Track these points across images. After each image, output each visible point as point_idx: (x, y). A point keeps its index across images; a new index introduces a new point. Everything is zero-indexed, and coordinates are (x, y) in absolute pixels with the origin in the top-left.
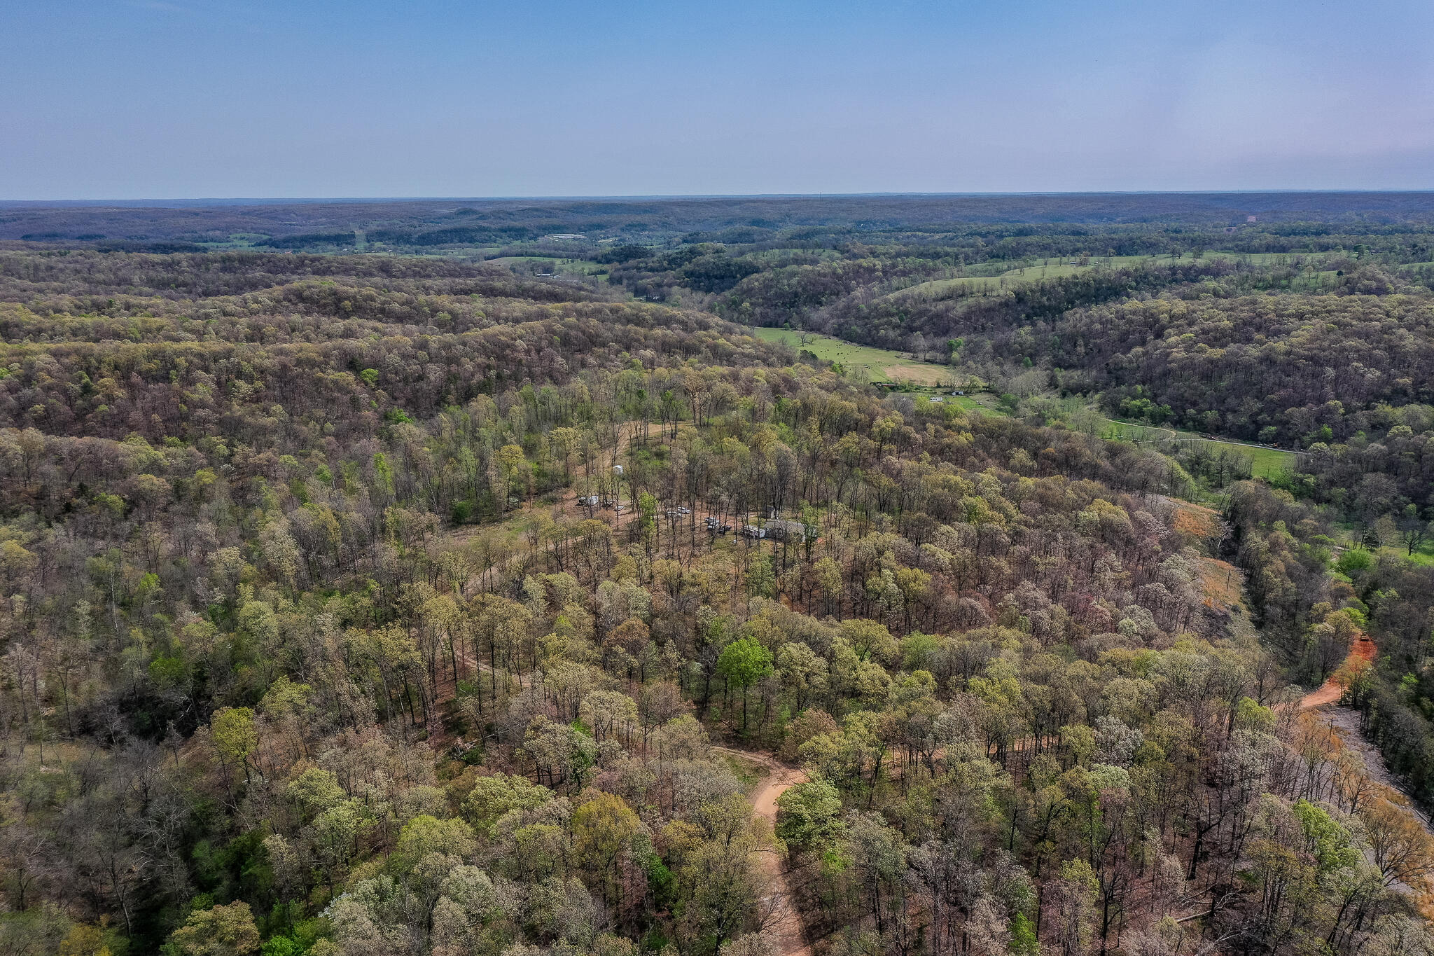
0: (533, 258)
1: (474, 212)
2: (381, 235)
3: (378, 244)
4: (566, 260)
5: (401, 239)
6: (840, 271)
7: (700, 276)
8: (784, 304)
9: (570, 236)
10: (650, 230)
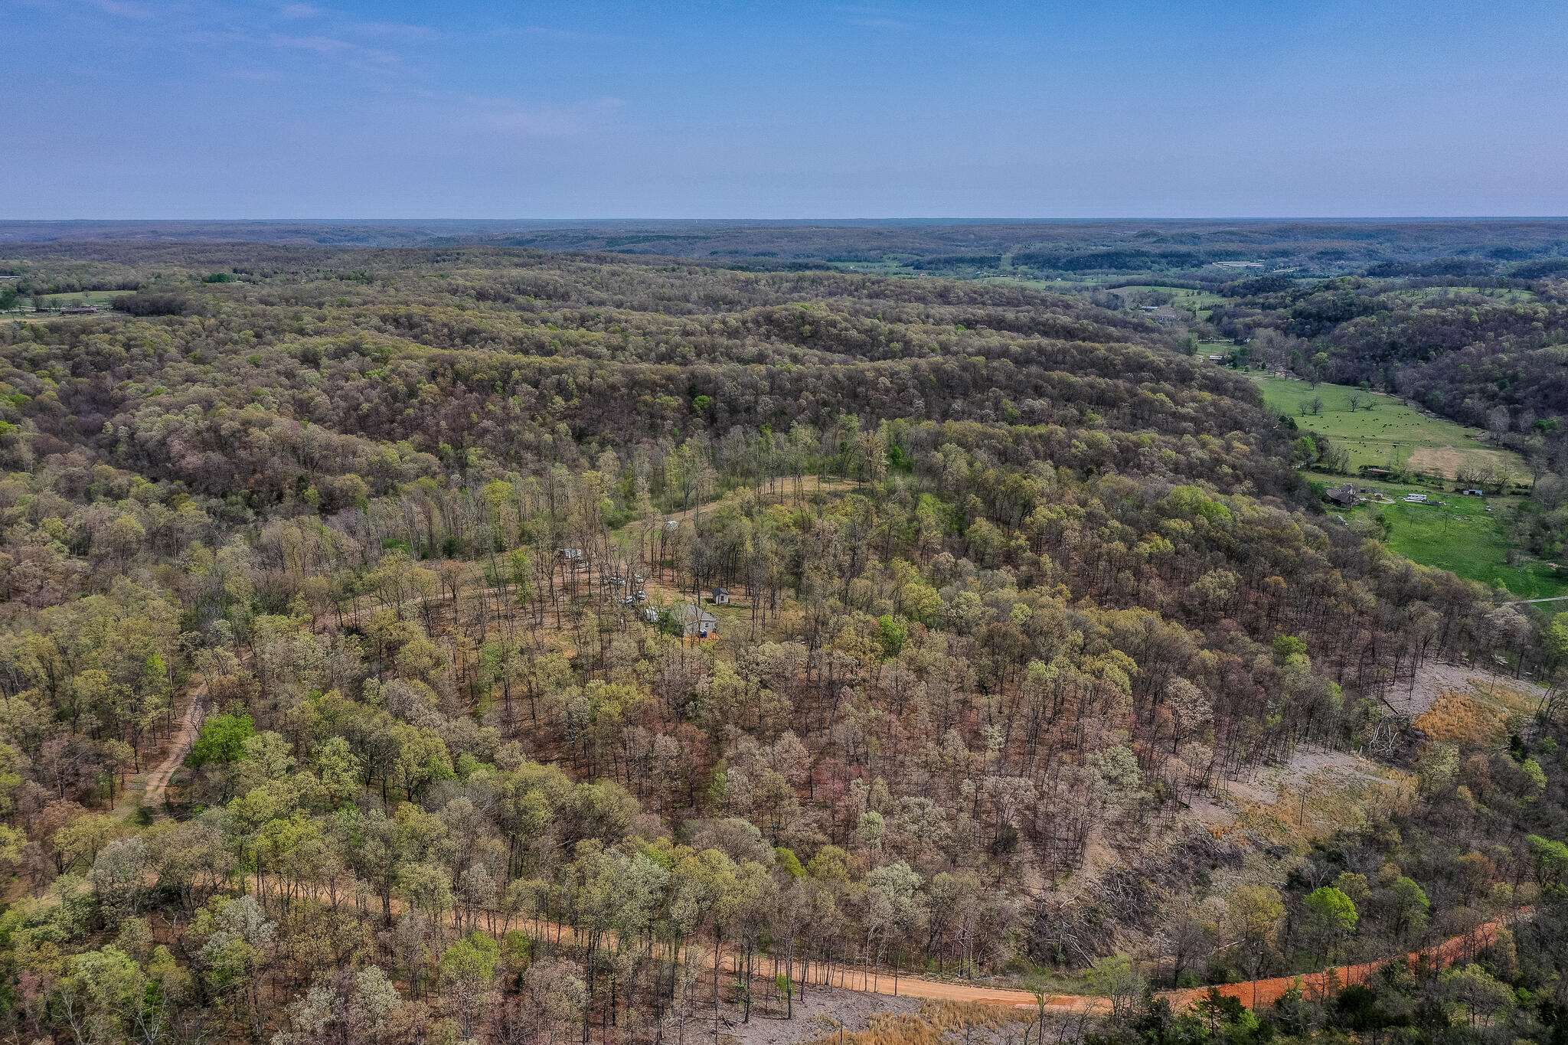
0: (1156, 288)
1: (1154, 234)
2: (1028, 259)
3: (1023, 268)
4: (1190, 291)
5: (1049, 263)
6: (1475, 318)
7: (1310, 315)
8: (1373, 357)
9: (1243, 264)
10: (1348, 259)
